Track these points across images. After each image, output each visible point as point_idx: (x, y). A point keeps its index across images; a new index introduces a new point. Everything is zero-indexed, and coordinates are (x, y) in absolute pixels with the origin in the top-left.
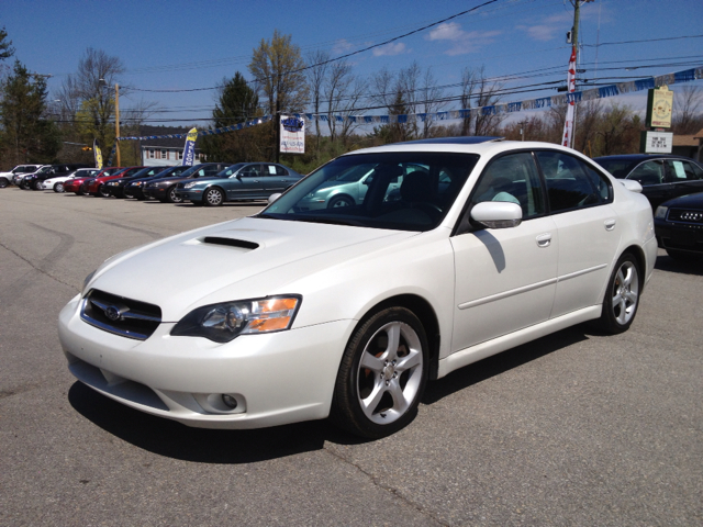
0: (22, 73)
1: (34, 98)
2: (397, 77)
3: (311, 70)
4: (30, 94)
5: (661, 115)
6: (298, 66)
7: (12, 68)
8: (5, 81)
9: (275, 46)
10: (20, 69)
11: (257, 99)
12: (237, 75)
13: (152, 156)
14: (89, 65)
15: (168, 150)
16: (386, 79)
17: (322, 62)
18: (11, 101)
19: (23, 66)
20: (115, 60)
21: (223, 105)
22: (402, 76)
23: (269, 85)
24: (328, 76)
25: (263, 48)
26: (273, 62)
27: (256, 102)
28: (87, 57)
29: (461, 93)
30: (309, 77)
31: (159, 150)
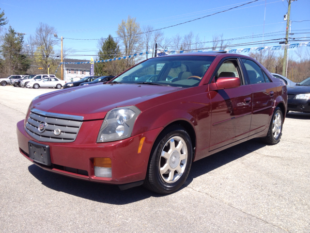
0: (12, 32)
1: (18, 44)
2: (183, 38)
3: (144, 35)
4: (16, 42)
6: (139, 32)
7: (7, 29)
8: (4, 35)
9: (129, 23)
10: (11, 30)
12: (110, 36)
13: (70, 73)
14: (41, 30)
15: (77, 70)
16: (179, 39)
17: (150, 31)
18: (7, 45)
19: (13, 29)
20: (52, 28)
21: (103, 50)
22: (185, 38)
23: (125, 40)
24: (152, 37)
25: (123, 23)
26: (127, 30)
27: (118, 49)
28: (40, 27)
29: (212, 46)
30: (144, 37)
31: (73, 70)
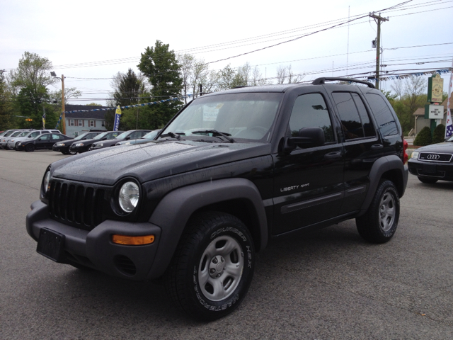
5: (437, 94)
11: (144, 87)
12: (130, 71)
13: (72, 125)
14: (27, 64)
15: (83, 120)
20: (45, 61)
21: (121, 90)
24: (192, 71)
26: (155, 62)
27: (143, 88)
28: (25, 58)
31: (77, 120)
